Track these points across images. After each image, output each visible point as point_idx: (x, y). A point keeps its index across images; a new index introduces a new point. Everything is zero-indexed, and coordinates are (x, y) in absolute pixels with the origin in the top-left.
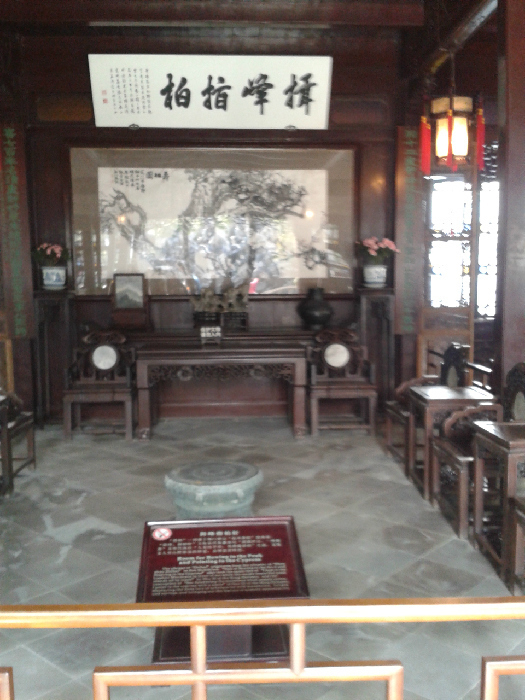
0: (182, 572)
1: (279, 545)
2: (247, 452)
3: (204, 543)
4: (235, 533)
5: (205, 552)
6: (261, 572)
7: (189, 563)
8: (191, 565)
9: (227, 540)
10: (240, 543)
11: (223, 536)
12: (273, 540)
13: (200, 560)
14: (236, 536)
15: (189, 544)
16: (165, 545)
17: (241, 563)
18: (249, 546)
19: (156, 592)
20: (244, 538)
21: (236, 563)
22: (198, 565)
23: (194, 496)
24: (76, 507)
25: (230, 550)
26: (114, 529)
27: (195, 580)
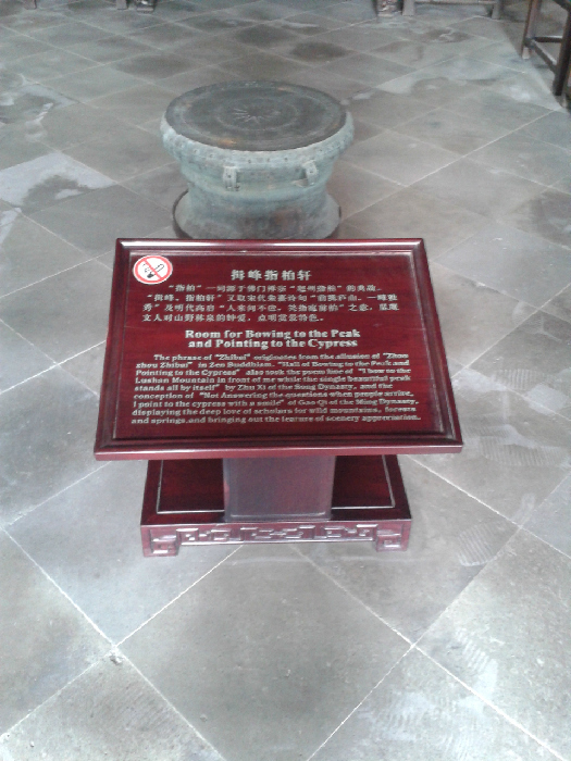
0: (194, 367)
1: (394, 307)
2: (304, 38)
3: (241, 298)
4: (303, 275)
5: (242, 318)
6: (357, 373)
7: (209, 344)
8: (213, 350)
9: (288, 292)
10: (315, 302)
11: (280, 282)
12: (382, 297)
13: (233, 340)
14: (304, 283)
15: (210, 298)
16: (158, 297)
17: (316, 351)
18: (332, 308)
19: (141, 415)
20: (322, 288)
21: (307, 350)
22: (230, 351)
23: (220, 171)
24: (33, 130)
25: (293, 318)
26: (93, 178)
27: (221, 389)
